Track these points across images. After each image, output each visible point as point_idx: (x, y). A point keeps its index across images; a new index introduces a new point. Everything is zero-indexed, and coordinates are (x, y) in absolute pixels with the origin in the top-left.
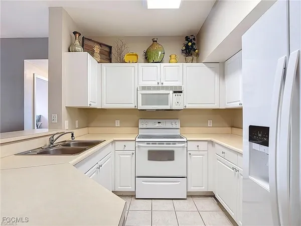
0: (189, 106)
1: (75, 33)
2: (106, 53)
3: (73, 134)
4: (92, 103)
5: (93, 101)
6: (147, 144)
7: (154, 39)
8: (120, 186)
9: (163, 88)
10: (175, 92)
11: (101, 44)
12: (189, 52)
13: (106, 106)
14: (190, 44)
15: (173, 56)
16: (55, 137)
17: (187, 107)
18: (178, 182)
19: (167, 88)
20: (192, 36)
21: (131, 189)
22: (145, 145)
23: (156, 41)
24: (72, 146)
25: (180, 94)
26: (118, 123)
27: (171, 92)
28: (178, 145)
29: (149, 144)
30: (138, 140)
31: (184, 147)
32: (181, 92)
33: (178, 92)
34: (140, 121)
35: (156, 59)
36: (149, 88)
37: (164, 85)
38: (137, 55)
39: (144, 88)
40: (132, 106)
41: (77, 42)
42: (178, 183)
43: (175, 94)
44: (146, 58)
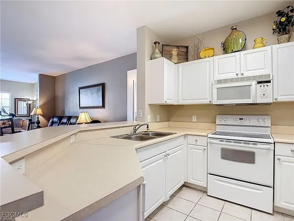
0: (281, 99)
1: (155, 43)
2: (184, 53)
3: (148, 126)
4: (167, 100)
5: (169, 98)
6: (221, 141)
7: (233, 27)
8: (193, 179)
9: (243, 79)
10: (259, 83)
11: (178, 47)
12: (284, 30)
13: (181, 102)
14: (283, 19)
15: (259, 40)
16: (137, 127)
17: (279, 100)
18: (261, 190)
19: (249, 78)
20: (288, 7)
21: (203, 184)
22: (218, 141)
23: (236, 29)
24: (150, 136)
25: (267, 84)
26: (194, 119)
27: (254, 83)
28: (259, 146)
29: (223, 141)
30: (210, 135)
31: (269, 149)
32: (269, 82)
33: (264, 82)
34: (218, 117)
35: (236, 48)
36: (226, 81)
37: (245, 75)
38: (213, 49)
39: (219, 82)
40: (207, 102)
41: (157, 51)
42: (260, 192)
43: (260, 85)
44: (224, 49)
